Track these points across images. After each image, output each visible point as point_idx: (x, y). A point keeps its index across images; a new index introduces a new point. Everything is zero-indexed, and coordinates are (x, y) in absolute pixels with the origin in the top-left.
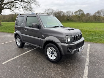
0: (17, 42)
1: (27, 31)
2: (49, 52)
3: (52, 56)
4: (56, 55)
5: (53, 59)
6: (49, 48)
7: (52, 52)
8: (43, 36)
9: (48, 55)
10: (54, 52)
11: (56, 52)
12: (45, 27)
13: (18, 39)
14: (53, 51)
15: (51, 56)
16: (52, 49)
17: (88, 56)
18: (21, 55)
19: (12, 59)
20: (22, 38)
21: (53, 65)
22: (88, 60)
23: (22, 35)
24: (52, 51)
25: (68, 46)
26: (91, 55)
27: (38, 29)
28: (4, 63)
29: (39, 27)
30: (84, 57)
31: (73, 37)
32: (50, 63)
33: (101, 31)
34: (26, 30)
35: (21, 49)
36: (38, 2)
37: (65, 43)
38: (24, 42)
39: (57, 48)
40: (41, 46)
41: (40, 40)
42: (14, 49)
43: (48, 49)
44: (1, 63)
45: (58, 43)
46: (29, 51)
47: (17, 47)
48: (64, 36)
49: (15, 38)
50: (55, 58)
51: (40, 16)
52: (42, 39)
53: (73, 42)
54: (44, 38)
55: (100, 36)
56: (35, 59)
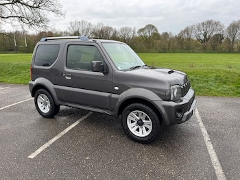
0: (39, 105)
1: (70, 78)
2: (132, 122)
3: (140, 129)
4: (151, 127)
5: (143, 136)
6: (133, 113)
7: (140, 120)
8: (117, 88)
9: (130, 129)
10: (144, 121)
11: (150, 121)
13: (42, 99)
14: (143, 118)
15: (138, 130)
16: (140, 115)
17: (201, 124)
18: (63, 133)
19: (47, 145)
20: (54, 94)
21: (144, 148)
22: (204, 131)
23: (55, 89)
24: (138, 118)
25: (176, 106)
26: (205, 122)
27: (101, 74)
28: (32, 156)
29: (104, 68)
30: (195, 125)
31: (182, 87)
32: (137, 144)
34: (69, 76)
35: (52, 120)
36: (60, 6)
37: (169, 100)
38: (60, 103)
39: (153, 113)
40: (112, 110)
43: (129, 116)
45: (155, 102)
46: (76, 124)
48: (166, 87)
49: (33, 96)
50: (146, 134)
52: (114, 96)
53: (181, 98)
54: (118, 93)
55: (207, 82)
56: (101, 139)
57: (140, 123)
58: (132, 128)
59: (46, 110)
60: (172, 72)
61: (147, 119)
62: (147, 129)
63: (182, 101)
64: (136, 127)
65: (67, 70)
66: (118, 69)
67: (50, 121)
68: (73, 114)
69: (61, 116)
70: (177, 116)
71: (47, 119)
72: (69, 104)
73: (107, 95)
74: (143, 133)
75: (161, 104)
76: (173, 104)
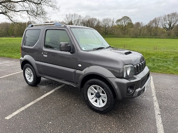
0: (26, 75)
1: (46, 56)
2: (92, 94)
3: (98, 101)
4: (106, 99)
5: (100, 107)
6: (92, 87)
7: (98, 93)
8: (80, 65)
9: (90, 100)
10: (101, 94)
11: (105, 95)
12: (83, 49)
13: (28, 71)
14: (100, 92)
15: (96, 101)
16: (98, 89)
17: (155, 98)
18: (38, 99)
19: (23, 109)
20: (36, 68)
21: (100, 117)
22: (156, 105)
23: (36, 64)
24: (96, 91)
26: (159, 96)
27: (69, 53)
28: (7, 118)
29: (71, 48)
30: (148, 99)
31: (135, 66)
32: (94, 113)
33: (166, 53)
34: (46, 54)
35: (34, 88)
36: (56, 3)
37: (122, 78)
38: (40, 75)
39: (108, 88)
40: (77, 83)
41: (75, 72)
42: (20, 88)
43: (89, 89)
44: (3, 118)
45: (110, 79)
46: (51, 92)
47: (26, 84)
48: (120, 66)
49: (22, 68)
50: (103, 105)
51: (72, 29)
52: (78, 71)
53: (135, 76)
54: (81, 69)
55: (166, 62)
57: (98, 96)
58: (91, 99)
59: (31, 80)
60: (130, 53)
61: (103, 93)
62: (103, 101)
63: (135, 78)
64: (95, 99)
65: (45, 49)
66: (82, 50)
67: (32, 89)
68: (51, 84)
69: (42, 85)
70: (128, 92)
71: (31, 87)
72: (46, 77)
73: (73, 70)
74: (99, 104)
75: (114, 80)
76: (125, 81)
